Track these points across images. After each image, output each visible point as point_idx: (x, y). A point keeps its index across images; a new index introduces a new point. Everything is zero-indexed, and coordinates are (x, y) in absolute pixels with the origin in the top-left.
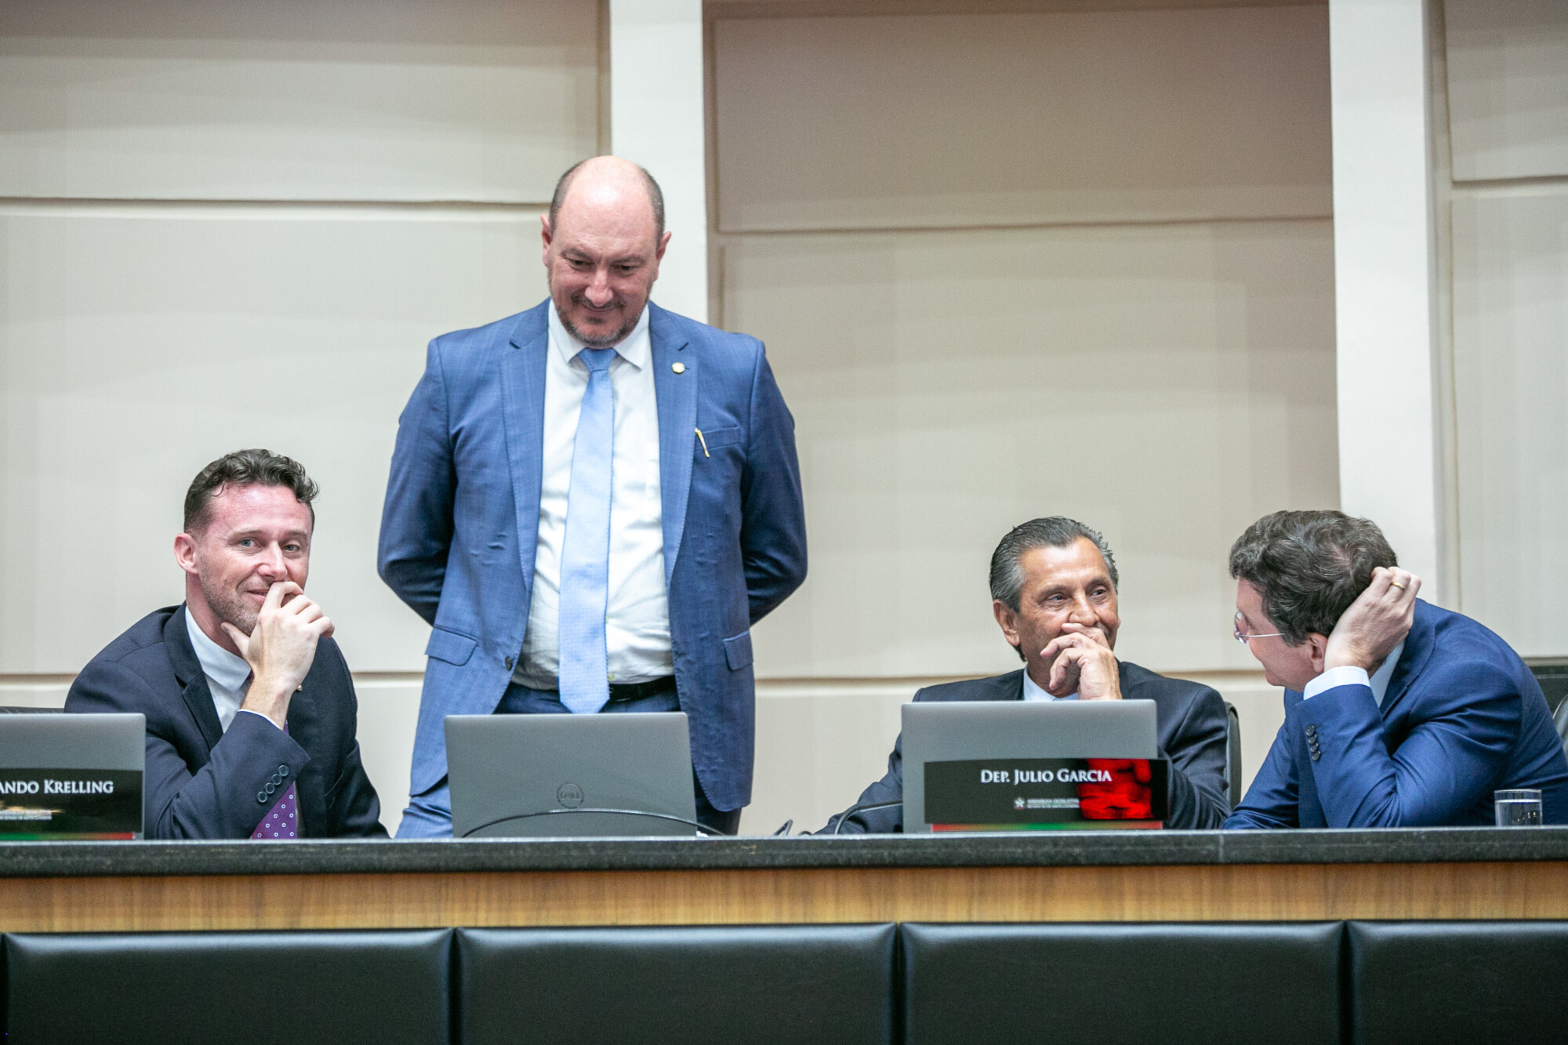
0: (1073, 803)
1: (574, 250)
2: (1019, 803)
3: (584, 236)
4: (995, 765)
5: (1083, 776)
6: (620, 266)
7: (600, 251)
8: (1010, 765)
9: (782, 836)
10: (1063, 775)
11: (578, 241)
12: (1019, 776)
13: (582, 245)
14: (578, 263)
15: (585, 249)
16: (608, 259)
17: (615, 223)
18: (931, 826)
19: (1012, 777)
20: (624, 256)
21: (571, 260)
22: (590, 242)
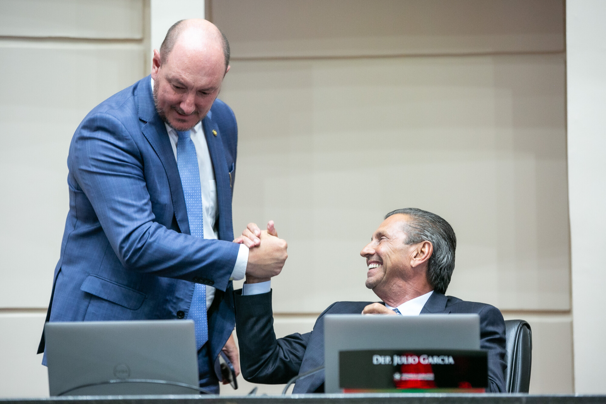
0: (430, 377)
1: (177, 80)
2: (397, 376)
3: (185, 74)
4: (382, 353)
5: (436, 360)
6: (203, 92)
7: (193, 84)
8: (392, 353)
9: (253, 396)
10: (424, 359)
11: (181, 76)
12: (397, 360)
13: (183, 79)
14: (177, 87)
15: (185, 81)
16: (197, 88)
17: (204, 68)
18: (343, 390)
19: (392, 360)
20: (206, 87)
21: (174, 85)
22: (187, 78)
